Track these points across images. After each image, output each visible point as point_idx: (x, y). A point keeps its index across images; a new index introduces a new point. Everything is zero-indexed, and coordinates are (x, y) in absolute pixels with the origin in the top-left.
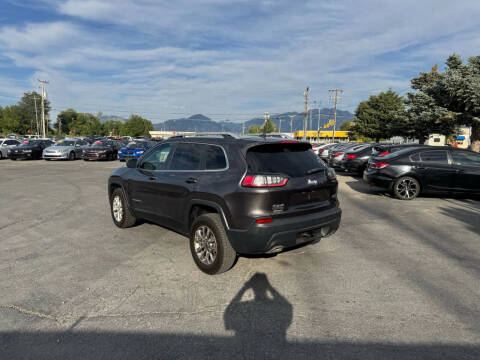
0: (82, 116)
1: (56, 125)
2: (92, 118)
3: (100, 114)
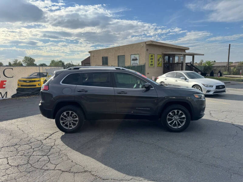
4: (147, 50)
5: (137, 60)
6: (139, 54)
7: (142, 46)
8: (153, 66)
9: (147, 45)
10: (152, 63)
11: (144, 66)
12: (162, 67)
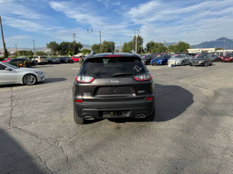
0: (156, 44)
1: (145, 49)
2: (161, 44)
3: (165, 42)
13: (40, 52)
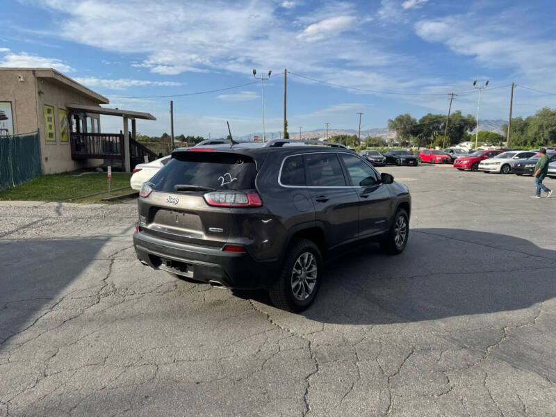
4: (40, 93)
5: (7, 118)
6: (11, 102)
7: (22, 79)
8: (54, 139)
9: (38, 78)
10: (51, 131)
11: (38, 136)
12: (68, 141)
13: (374, 140)
